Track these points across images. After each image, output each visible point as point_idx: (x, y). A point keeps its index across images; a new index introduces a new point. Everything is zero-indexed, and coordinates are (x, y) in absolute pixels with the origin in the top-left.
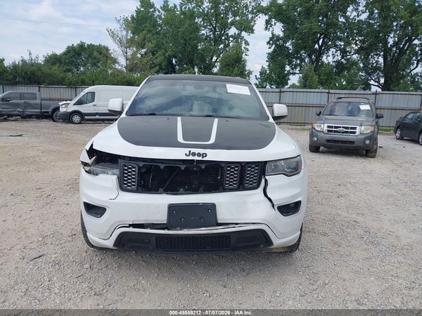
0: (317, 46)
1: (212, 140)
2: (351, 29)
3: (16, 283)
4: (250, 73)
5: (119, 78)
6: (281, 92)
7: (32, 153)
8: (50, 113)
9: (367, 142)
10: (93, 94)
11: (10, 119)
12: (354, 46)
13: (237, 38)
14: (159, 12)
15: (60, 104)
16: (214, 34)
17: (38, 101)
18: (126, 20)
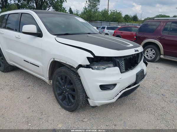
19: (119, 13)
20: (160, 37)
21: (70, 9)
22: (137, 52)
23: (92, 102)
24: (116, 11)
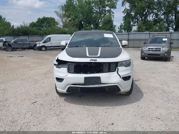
0: (144, 13)
1: (99, 55)
2: (160, 4)
3: (28, 112)
4: (115, 26)
5: (60, 31)
6: (129, 34)
7: (28, 63)
8: (33, 47)
9: (166, 54)
10: (50, 38)
11: (17, 50)
12: (162, 12)
13: (109, 11)
14: (76, 2)
15: (37, 43)
16: (99, 10)
17: (28, 42)
18: (62, 7)
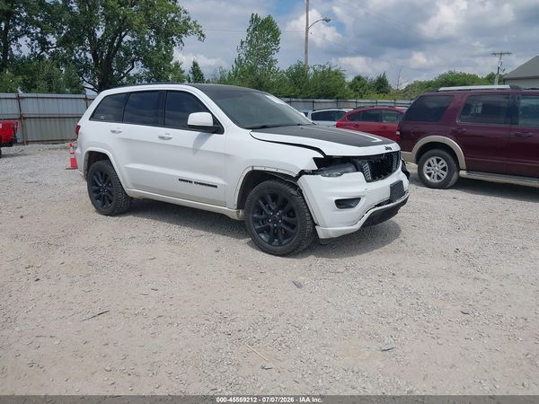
19: (336, 73)
20: (454, 128)
21: (195, 64)
22: (389, 151)
23: (322, 232)
24: (328, 66)
